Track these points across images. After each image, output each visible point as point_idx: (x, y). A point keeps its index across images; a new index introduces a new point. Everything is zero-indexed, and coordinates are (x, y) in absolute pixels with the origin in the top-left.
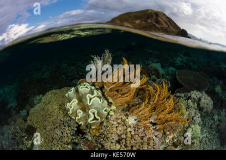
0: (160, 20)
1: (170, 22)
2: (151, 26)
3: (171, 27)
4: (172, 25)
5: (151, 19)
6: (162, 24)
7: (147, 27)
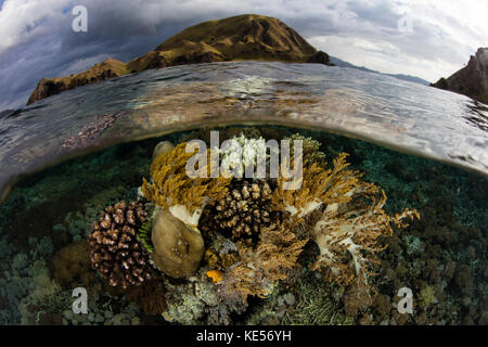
0: (272, 35)
1: (292, 38)
2: (255, 49)
3: (296, 48)
4: (297, 45)
5: (254, 35)
6: (277, 45)
7: (249, 53)
